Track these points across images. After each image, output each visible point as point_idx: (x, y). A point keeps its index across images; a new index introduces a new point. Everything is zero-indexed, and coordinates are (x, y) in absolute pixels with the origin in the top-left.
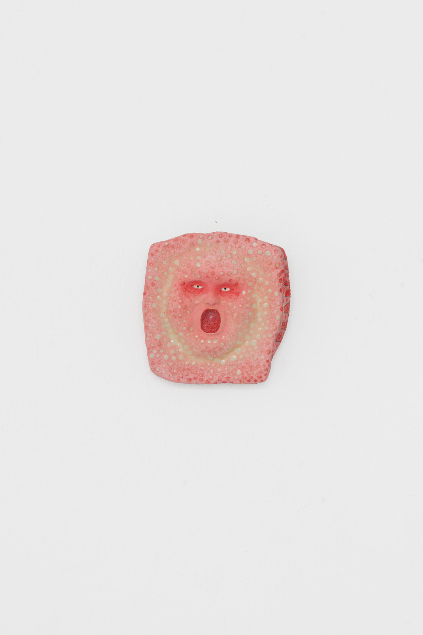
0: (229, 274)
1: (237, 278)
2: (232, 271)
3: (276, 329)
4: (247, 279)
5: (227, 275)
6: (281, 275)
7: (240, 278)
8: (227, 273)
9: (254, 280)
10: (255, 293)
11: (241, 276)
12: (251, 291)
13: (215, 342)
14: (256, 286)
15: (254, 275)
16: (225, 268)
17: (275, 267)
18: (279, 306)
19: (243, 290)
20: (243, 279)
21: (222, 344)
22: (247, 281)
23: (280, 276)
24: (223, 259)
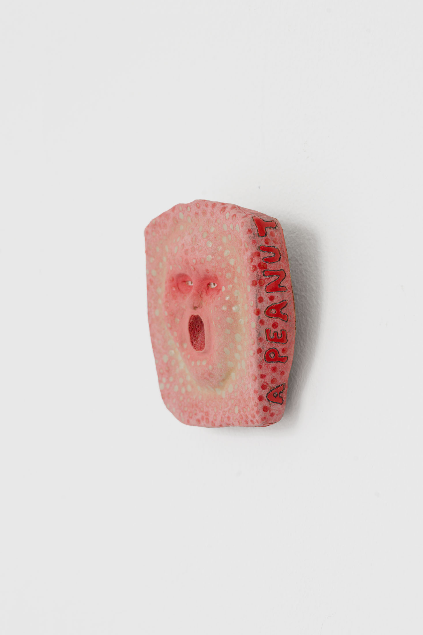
0: (203, 261)
1: (213, 267)
2: (205, 256)
3: (254, 343)
4: (224, 269)
5: (200, 263)
6: (254, 261)
7: (215, 267)
8: (200, 261)
9: (232, 269)
10: (237, 289)
11: (217, 265)
12: (231, 286)
13: (204, 363)
14: (236, 278)
15: (232, 262)
16: (197, 253)
17: (245, 249)
18: (252, 307)
19: (223, 286)
20: (220, 268)
21: (210, 367)
22: (224, 271)
23: (252, 261)
24: (198, 240)
